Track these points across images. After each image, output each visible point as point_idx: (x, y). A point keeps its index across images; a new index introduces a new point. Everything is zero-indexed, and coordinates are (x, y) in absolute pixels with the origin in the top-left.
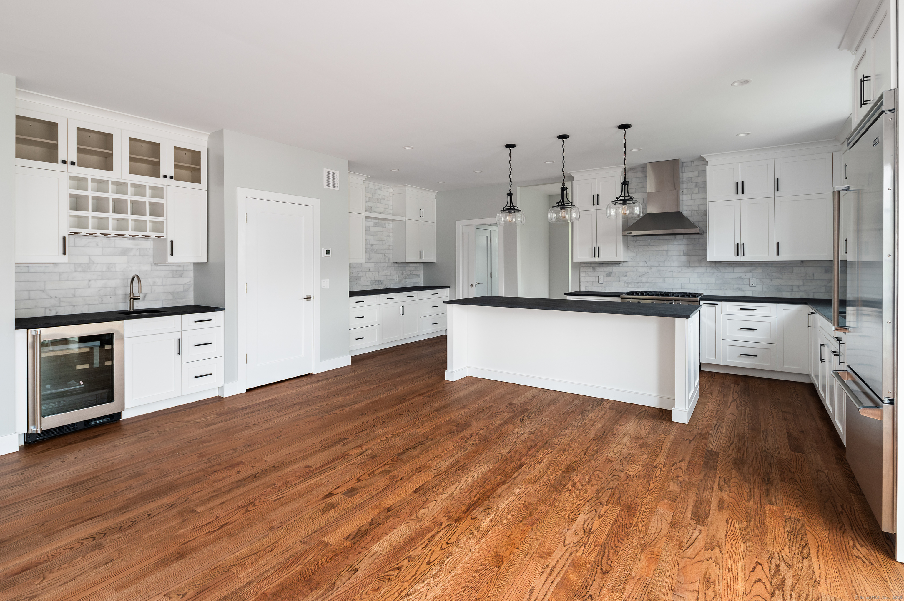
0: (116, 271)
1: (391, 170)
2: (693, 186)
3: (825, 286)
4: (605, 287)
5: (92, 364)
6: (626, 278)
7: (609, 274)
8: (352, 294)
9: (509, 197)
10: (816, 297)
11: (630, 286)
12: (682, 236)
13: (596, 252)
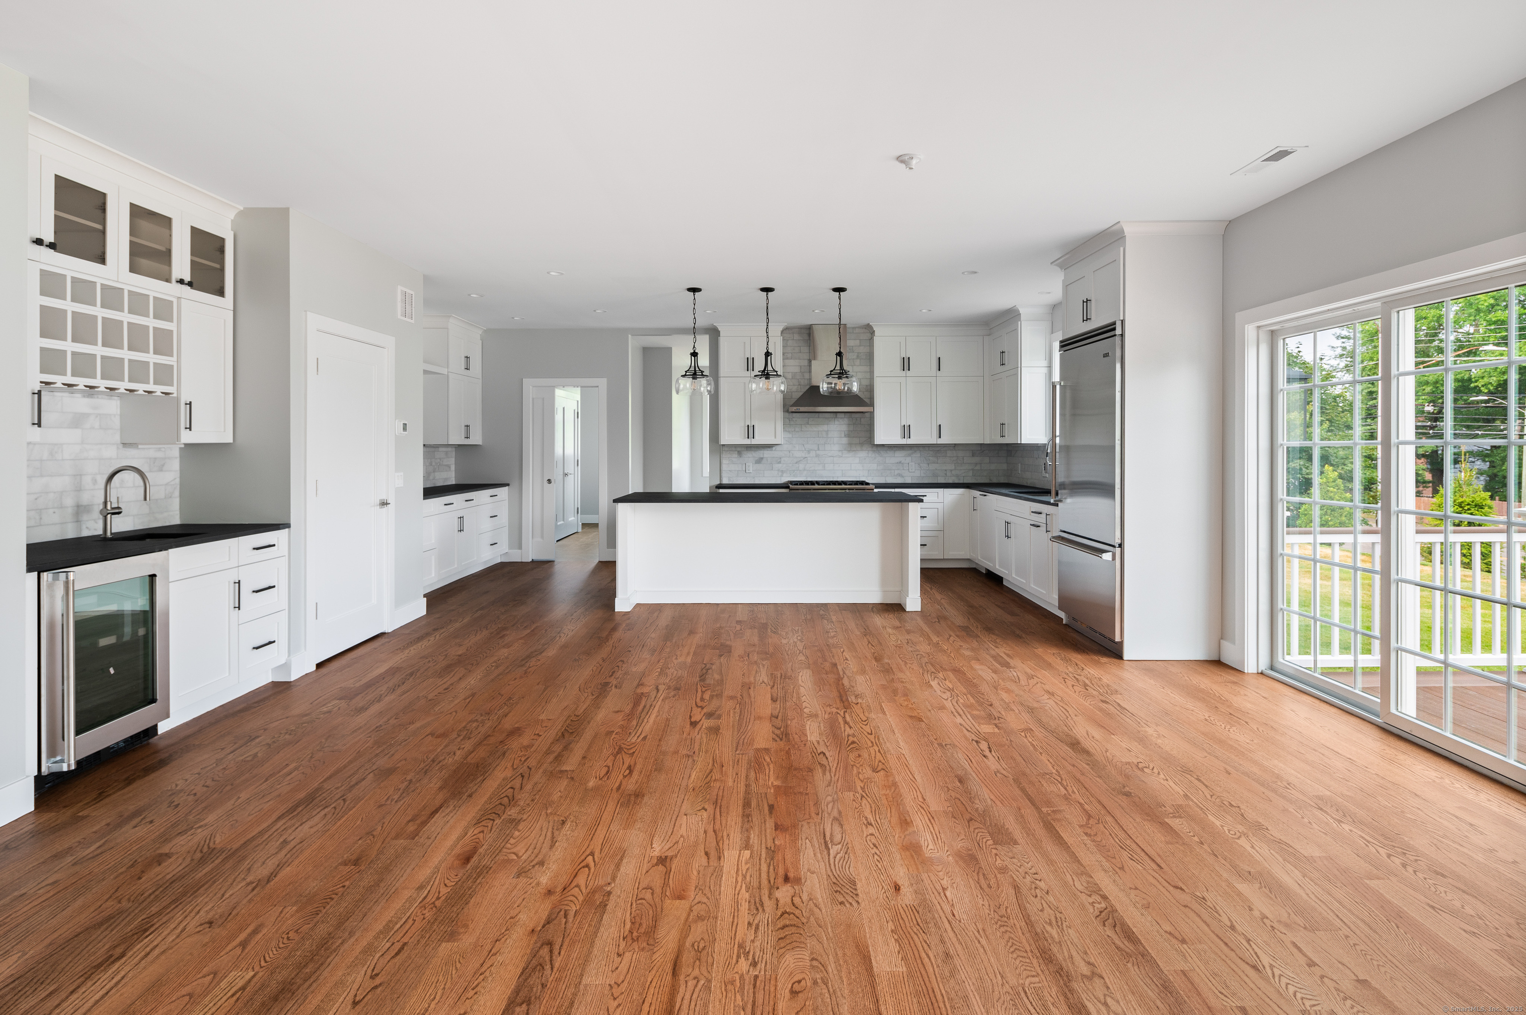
0: (63, 460)
1: (469, 295)
2: (855, 357)
3: (973, 470)
4: (754, 478)
5: (120, 636)
6: (780, 465)
7: (759, 461)
8: (430, 492)
9: (693, 358)
10: (966, 481)
11: (785, 475)
12: (843, 415)
13: (750, 431)
